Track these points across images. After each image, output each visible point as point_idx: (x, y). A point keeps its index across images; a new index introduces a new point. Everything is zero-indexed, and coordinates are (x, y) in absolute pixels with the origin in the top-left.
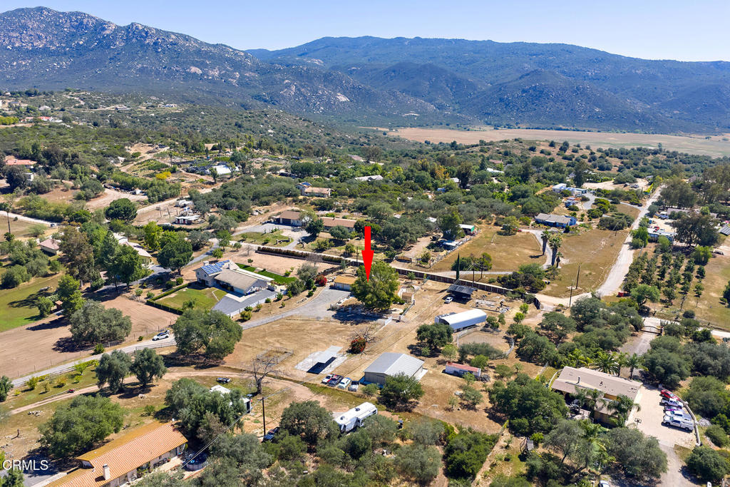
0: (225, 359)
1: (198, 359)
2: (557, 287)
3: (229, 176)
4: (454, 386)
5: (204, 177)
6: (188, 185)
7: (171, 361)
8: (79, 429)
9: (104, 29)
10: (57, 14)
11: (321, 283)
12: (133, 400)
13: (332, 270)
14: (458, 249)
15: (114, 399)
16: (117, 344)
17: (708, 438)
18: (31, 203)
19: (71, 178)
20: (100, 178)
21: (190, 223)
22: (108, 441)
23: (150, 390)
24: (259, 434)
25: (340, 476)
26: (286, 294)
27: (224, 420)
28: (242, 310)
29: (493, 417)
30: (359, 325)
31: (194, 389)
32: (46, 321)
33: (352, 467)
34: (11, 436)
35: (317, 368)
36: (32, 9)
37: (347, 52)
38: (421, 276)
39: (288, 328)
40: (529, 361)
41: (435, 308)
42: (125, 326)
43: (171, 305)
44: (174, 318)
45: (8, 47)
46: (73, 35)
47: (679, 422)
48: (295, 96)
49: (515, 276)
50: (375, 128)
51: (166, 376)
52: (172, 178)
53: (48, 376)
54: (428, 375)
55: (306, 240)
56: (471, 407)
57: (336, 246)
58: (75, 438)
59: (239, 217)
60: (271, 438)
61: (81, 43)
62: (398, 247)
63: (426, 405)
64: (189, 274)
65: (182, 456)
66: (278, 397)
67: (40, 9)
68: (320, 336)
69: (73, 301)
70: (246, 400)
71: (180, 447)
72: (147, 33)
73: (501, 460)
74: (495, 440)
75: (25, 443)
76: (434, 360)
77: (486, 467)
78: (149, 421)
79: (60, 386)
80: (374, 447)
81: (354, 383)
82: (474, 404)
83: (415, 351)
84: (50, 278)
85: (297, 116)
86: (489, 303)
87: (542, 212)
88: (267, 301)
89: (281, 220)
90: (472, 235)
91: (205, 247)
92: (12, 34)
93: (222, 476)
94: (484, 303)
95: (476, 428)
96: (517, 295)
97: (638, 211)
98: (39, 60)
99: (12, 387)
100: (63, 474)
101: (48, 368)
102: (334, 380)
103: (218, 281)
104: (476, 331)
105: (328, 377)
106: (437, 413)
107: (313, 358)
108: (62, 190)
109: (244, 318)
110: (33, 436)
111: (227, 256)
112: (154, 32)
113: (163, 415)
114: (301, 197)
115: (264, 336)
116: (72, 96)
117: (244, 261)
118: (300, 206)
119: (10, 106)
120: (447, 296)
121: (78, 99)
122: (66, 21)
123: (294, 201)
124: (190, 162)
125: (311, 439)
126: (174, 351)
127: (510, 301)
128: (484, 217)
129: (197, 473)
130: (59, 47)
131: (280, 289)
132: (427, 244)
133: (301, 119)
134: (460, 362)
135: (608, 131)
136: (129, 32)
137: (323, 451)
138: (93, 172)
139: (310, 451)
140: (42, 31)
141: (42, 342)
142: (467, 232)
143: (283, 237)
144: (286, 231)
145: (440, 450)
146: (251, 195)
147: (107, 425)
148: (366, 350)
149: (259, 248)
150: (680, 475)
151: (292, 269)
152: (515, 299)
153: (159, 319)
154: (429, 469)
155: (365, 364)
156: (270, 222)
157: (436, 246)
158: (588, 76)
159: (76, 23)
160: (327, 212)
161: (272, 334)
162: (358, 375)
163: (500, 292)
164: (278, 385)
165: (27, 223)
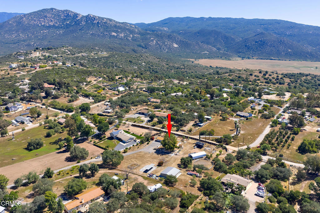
0: (118, 166)
1: (109, 166)
2: (236, 143)
3: (124, 92)
4: (189, 179)
5: (115, 92)
6: (109, 95)
7: (101, 166)
8: (75, 188)
9: (77, 17)
10: (59, 11)
11: (152, 139)
12: (89, 179)
13: (157, 134)
14: (204, 126)
15: (84, 178)
16: (84, 160)
17: (268, 200)
18: (54, 103)
19: (67, 92)
20: (77, 92)
21: (109, 113)
22: (83, 192)
23: (94, 176)
24: (126, 191)
25: (148, 205)
26: (140, 143)
27: (115, 187)
28: (125, 149)
29: (199, 190)
30: (163, 156)
31: (107, 178)
32: (62, 150)
33: (152, 203)
34: (56, 189)
35: (146, 171)
36: (49, 9)
37: (179, 24)
38: (188, 137)
39: (139, 156)
40: (217, 171)
41: (190, 150)
42: (87, 154)
43: (102, 146)
44: (103, 151)
45: (39, 25)
46: (65, 19)
47: (260, 194)
48: (156, 45)
49: (221, 138)
50: (189, 59)
51: (100, 172)
52: (103, 92)
53: (64, 170)
54: (182, 175)
55: (149, 121)
56: (193, 186)
57: (160, 124)
58: (74, 191)
59: (126, 111)
60: (129, 193)
61: (68, 23)
62: (182, 125)
63: (178, 185)
64: (108, 134)
65: (103, 197)
66: (133, 180)
67: (52, 9)
68: (149, 159)
69: (70, 144)
70: (123, 181)
71: (103, 194)
72: (94, 18)
73: (198, 203)
74: (198, 197)
75: (59, 191)
76: (185, 170)
77: (193, 205)
78: (94, 186)
79: (68, 174)
80: (159, 197)
81: (157, 177)
82: (194, 185)
83: (179, 166)
84: (62, 134)
85: (155, 57)
86: (209, 149)
87: (240, 111)
88: (133, 146)
89: (141, 113)
90: (210, 120)
91: (114, 123)
92: (41, 19)
93: (114, 203)
94: (207, 149)
95: (193, 193)
96: (220, 146)
97: (279, 110)
98: (52, 30)
99: (54, 173)
100: (71, 200)
101: (64, 167)
102: (151, 176)
103: (117, 137)
104: (202, 159)
105: (149, 174)
106: (182, 188)
107: (146, 167)
108: (64, 97)
109: (125, 152)
110: (61, 189)
111: (121, 127)
112: (97, 18)
113: (98, 184)
114: (149, 103)
115: (131, 159)
116: (65, 49)
117: (127, 129)
118: (148, 107)
119: (42, 55)
120: (195, 146)
121: (67, 51)
122: (62, 14)
123: (146, 105)
124: (110, 85)
125: (141, 194)
126: (102, 163)
127: (217, 148)
128: (216, 113)
129: (107, 202)
130: (59, 25)
131: (138, 141)
132: (192, 124)
133: (156, 58)
134: (193, 171)
135: (294, 60)
136: (87, 18)
137: (144, 198)
138: (75, 90)
139: (140, 197)
140: (53, 18)
141: (61, 158)
142: (208, 119)
143: (141, 120)
144: (143, 118)
145: (179, 199)
146: (131, 102)
147: (83, 187)
148: (163, 165)
149: (132, 124)
150: (254, 211)
151: (143, 133)
152: (219, 147)
153: (98, 151)
154: (174, 205)
155: (162, 170)
156: (137, 113)
157: (196, 125)
158: (287, 34)
159: (66, 15)
160: (158, 110)
161: (134, 158)
162: (159, 174)
163: (215, 144)
164: (133, 176)
165: (53, 111)
